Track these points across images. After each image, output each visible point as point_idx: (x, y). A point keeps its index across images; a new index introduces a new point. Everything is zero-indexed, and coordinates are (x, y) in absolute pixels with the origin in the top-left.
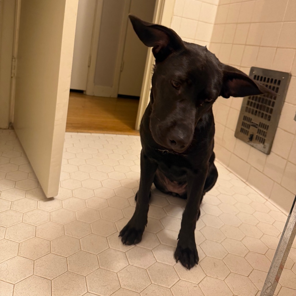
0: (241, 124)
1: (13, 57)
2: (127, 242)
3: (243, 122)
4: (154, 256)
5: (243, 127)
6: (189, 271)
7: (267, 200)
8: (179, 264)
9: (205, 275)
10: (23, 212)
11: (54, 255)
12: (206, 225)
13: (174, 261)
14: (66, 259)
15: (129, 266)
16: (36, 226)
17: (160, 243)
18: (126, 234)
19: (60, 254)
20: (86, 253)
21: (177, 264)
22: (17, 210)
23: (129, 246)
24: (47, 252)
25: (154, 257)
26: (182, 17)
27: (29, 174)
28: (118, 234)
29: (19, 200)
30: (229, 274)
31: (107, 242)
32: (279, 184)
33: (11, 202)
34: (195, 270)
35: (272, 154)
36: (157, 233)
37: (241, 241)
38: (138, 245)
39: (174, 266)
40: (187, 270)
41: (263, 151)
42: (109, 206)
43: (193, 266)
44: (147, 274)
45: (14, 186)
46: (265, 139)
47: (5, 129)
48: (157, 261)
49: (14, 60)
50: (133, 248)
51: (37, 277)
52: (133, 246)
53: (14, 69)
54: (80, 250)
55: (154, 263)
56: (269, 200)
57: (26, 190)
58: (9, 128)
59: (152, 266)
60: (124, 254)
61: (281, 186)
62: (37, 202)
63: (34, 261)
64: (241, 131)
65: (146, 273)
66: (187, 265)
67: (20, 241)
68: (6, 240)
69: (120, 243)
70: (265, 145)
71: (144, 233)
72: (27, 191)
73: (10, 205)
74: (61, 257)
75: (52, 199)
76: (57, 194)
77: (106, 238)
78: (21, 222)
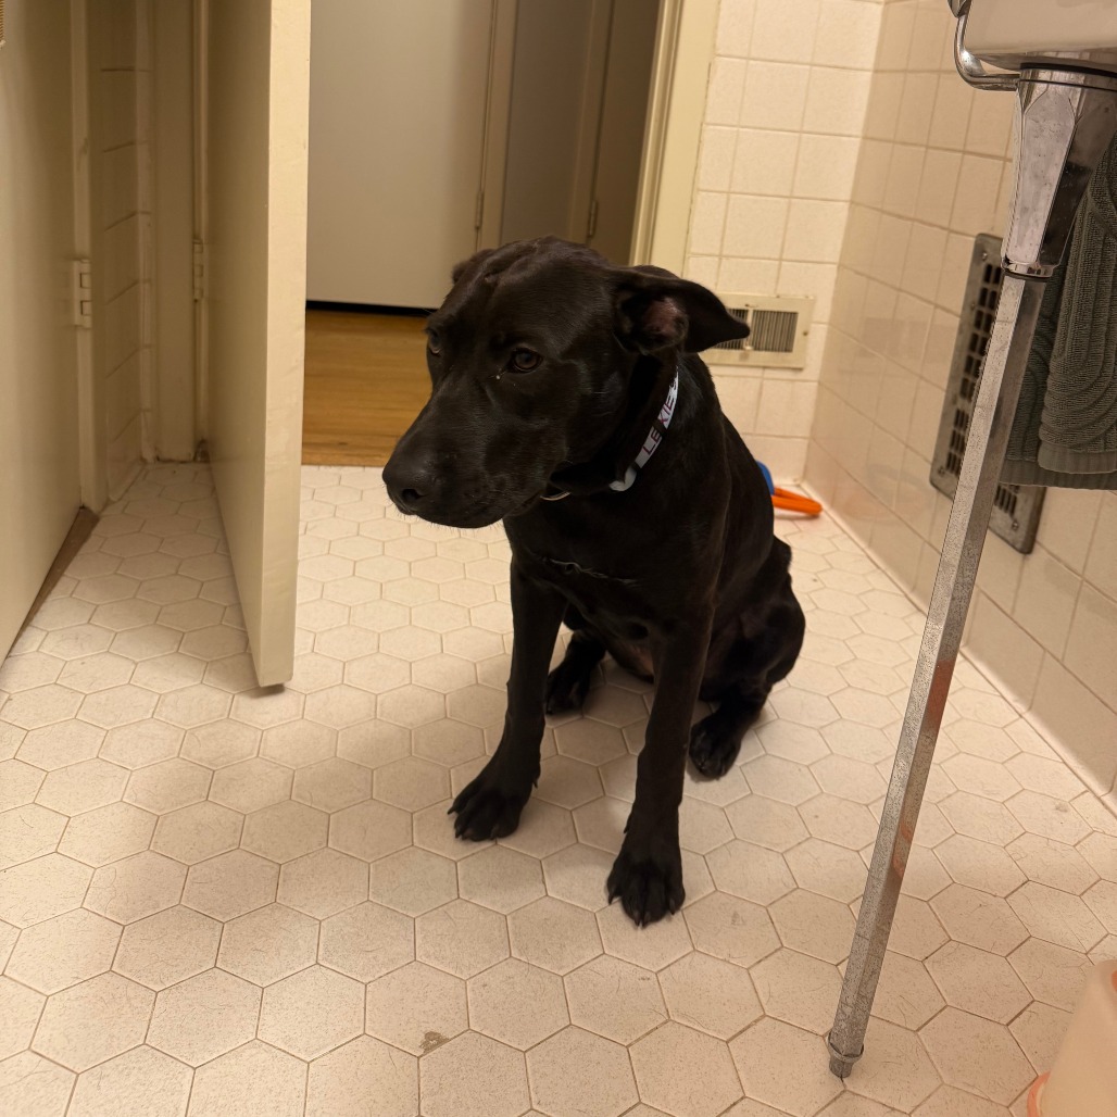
0: (948, 441)
4: (543, 878)
5: (953, 451)
6: (640, 933)
7: (1021, 716)
8: (617, 908)
9: (691, 949)
10: (186, 728)
11: (248, 855)
13: (603, 895)
14: (276, 867)
15: (458, 901)
16: (214, 768)
17: (575, 841)
19: (265, 853)
20: (338, 855)
21: (610, 908)
22: (171, 720)
24: (230, 846)
25: (544, 883)
26: (748, 58)
27: (228, 610)
29: (182, 690)
30: (773, 950)
31: (409, 829)
33: (157, 697)
34: (665, 931)
35: (1039, 556)
36: (575, 809)
38: (503, 843)
39: (598, 911)
40: (636, 929)
41: (1009, 538)
42: (446, 717)
44: (504, 930)
45: (176, 647)
46: (1015, 498)
47: (183, 462)
48: (547, 895)
49: (197, 247)
50: (484, 850)
51: (189, 911)
52: (486, 845)
53: (202, 275)
54: (325, 845)
55: (537, 898)
57: (208, 660)
58: (195, 459)
59: (528, 908)
60: (453, 865)
62: (231, 697)
63: (189, 867)
64: (948, 465)
65: (503, 925)
67: (163, 809)
68: (125, 805)
70: (1015, 521)
72: (210, 664)
73: (154, 705)
74: (265, 862)
75: (276, 689)
76: (290, 677)
77: (412, 814)
78: (176, 755)
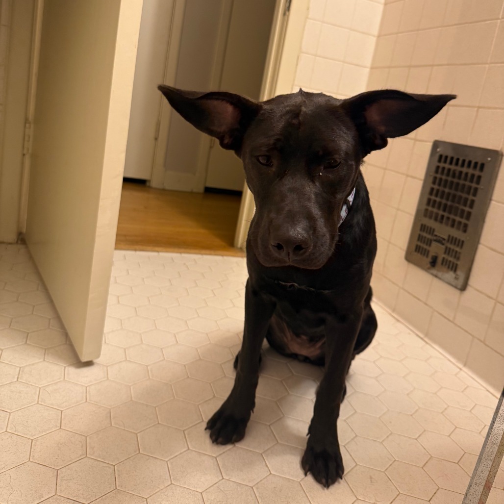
0: (416, 238)
1: (26, 120)
2: (220, 440)
3: (419, 235)
4: (266, 464)
5: (419, 243)
6: (326, 492)
7: (461, 369)
8: (310, 478)
9: (356, 499)
10: (40, 386)
11: (93, 461)
12: (356, 412)
13: (301, 472)
14: (112, 467)
15: (223, 480)
16: (62, 409)
17: (276, 442)
18: (218, 425)
19: (103, 459)
20: (147, 457)
21: (306, 478)
22: (29, 382)
23: (223, 447)
24: (81, 456)
25: (267, 466)
26: (316, 56)
27: (51, 320)
28: (204, 425)
29: (33, 364)
30: (396, 496)
31: (185, 440)
32: (481, 341)
33: (18, 369)
34: (339, 488)
35: (469, 290)
36: (271, 424)
37: (416, 439)
38: (238, 445)
39: (301, 481)
40: (324, 489)
41: (454, 284)
42: (188, 377)
43: (333, 482)
44: (254, 496)
45: (25, 340)
46: (457, 265)
47: (10, 244)
48: (271, 473)
49: (27, 125)
50: (229, 450)
51: (63, 499)
52: (229, 447)
53: (29, 141)
54: (138, 452)
55: (265, 476)
56: (464, 369)
57: (46, 348)
58: (17, 242)
59: (263, 482)
60: (214, 459)
61: (486, 345)
62: (63, 368)
63: (57, 470)
64: (416, 250)
65: (252, 493)
66: (324, 481)
67: (34, 435)
68: (9, 434)
69: (208, 441)
70: (457, 275)
71: (249, 424)
72: (47, 350)
73: (17, 373)
74: (105, 465)
75: (89, 364)
76: (98, 356)
77: (184, 431)
78: (36, 402)
